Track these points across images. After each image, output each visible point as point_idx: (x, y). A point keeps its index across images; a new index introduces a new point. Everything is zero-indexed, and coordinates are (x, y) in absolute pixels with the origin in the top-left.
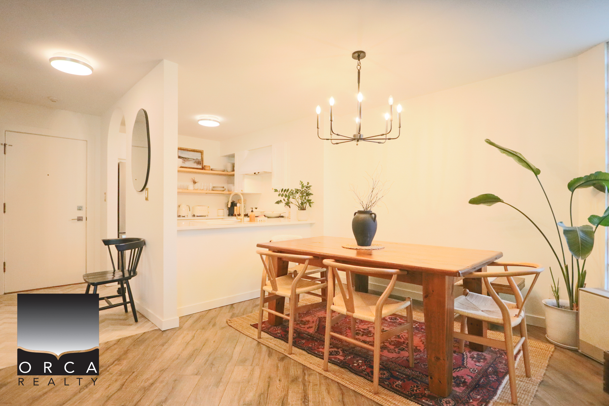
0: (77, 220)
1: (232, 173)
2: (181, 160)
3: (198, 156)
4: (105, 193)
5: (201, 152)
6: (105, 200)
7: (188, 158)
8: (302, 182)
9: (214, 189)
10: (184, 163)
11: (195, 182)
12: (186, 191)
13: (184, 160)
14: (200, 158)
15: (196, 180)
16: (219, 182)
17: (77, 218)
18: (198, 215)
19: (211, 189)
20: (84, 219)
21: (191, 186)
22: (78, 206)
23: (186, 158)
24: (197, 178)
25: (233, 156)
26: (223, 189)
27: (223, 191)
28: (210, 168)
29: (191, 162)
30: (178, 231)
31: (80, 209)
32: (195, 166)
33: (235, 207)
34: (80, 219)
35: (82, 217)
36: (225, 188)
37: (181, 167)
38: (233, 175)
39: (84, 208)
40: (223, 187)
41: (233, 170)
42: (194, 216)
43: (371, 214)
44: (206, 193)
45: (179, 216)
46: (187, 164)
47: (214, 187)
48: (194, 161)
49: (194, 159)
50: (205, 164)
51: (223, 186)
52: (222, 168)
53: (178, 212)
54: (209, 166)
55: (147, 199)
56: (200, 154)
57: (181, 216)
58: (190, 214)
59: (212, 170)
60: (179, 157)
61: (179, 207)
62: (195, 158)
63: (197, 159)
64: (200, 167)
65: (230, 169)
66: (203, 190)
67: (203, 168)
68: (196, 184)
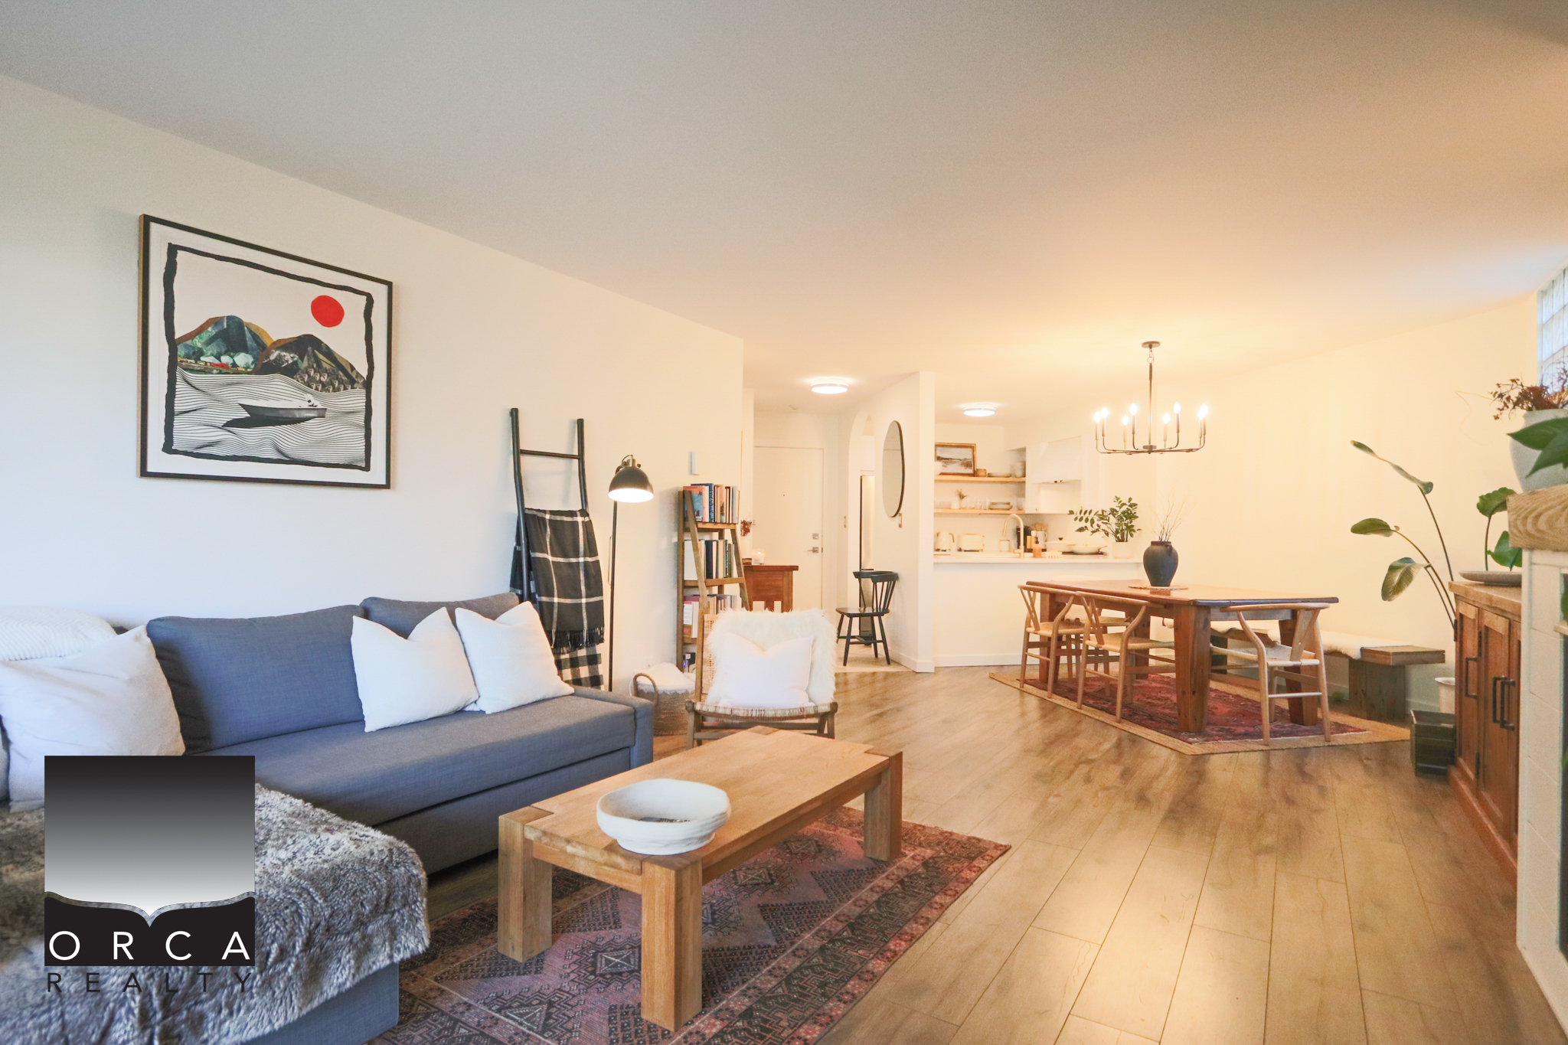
0: (812, 552)
1: (1023, 479)
2: (940, 464)
3: (966, 454)
4: (845, 517)
5: (972, 447)
6: (845, 526)
7: (952, 459)
8: (1119, 497)
9: (993, 507)
10: (946, 467)
11: (962, 497)
12: (948, 511)
13: (947, 462)
14: (969, 457)
15: (964, 493)
16: (1001, 494)
17: (813, 549)
18: (967, 549)
19: (987, 508)
20: (820, 550)
21: (956, 504)
22: (813, 534)
23: (948, 459)
24: (965, 489)
25: (1023, 451)
26: (1007, 507)
27: (1008, 510)
28: (986, 473)
29: (956, 464)
31: (815, 536)
32: (963, 470)
33: (1029, 536)
34: (815, 550)
35: (817, 548)
36: (1011, 504)
37: (940, 474)
38: (1024, 482)
39: (820, 536)
40: (1009, 504)
41: (1024, 476)
42: (960, 549)
43: (1167, 546)
44: (980, 514)
45: (938, 550)
46: (951, 468)
47: (993, 504)
48: (960, 462)
49: (960, 460)
50: (979, 465)
51: (1007, 501)
52: (1007, 471)
53: (935, 544)
54: (985, 470)
55: (900, 526)
56: (970, 449)
58: (954, 547)
59: (990, 476)
60: (939, 459)
61: (936, 535)
62: (962, 458)
63: (965, 459)
64: (970, 471)
65: (1019, 473)
66: (973, 508)
67: (975, 474)
68: (964, 500)
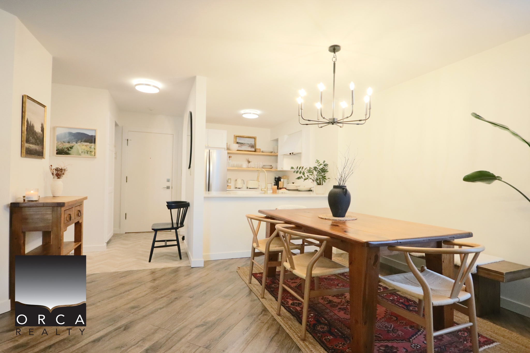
0: (166, 188)
2: (237, 145)
3: (251, 141)
5: (255, 138)
7: (244, 143)
8: (319, 161)
10: (241, 147)
11: (249, 162)
12: (242, 169)
13: (241, 145)
14: (253, 143)
15: (250, 160)
16: (267, 161)
17: (166, 187)
18: (251, 188)
19: (261, 167)
20: (171, 188)
21: (246, 165)
22: (167, 179)
23: (242, 143)
24: (251, 158)
25: (277, 140)
26: (271, 167)
27: (271, 169)
28: (260, 150)
29: (246, 146)
30: (204, 197)
31: (168, 181)
32: (250, 149)
33: (280, 182)
34: (168, 188)
35: (169, 187)
37: (238, 150)
38: (277, 155)
39: (171, 181)
40: (271, 166)
41: (277, 152)
42: (247, 188)
44: (257, 170)
45: (236, 188)
46: (244, 148)
47: (264, 166)
48: (249, 145)
49: (248, 144)
50: (258, 147)
51: (271, 164)
52: (271, 150)
53: (235, 184)
54: (260, 149)
56: (254, 139)
57: (237, 188)
58: (245, 187)
59: (262, 152)
60: (238, 142)
61: (236, 180)
62: (250, 143)
63: (251, 144)
64: (254, 150)
65: (275, 151)
66: (254, 168)
67: (255, 151)
68: (250, 163)
